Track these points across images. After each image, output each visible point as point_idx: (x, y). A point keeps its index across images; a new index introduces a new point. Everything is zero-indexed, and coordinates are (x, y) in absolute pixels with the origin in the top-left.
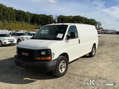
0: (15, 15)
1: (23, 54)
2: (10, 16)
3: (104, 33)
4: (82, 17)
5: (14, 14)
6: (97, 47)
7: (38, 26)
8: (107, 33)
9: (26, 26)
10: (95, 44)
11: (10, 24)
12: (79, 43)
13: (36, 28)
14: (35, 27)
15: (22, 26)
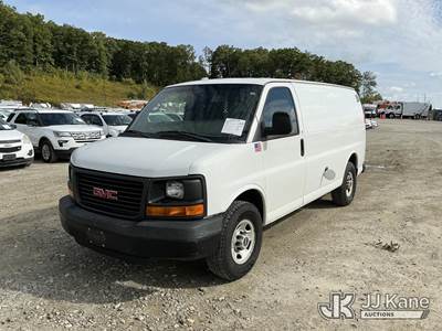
0: (50, 46)
1: (99, 191)
2: (31, 47)
3: (388, 116)
4: (304, 55)
5: (44, 41)
6: (360, 169)
7: (139, 87)
8: (400, 116)
9: (91, 84)
10: (353, 159)
11: (31, 77)
12: (302, 155)
13: (131, 96)
14: (127, 89)
15: (78, 87)
